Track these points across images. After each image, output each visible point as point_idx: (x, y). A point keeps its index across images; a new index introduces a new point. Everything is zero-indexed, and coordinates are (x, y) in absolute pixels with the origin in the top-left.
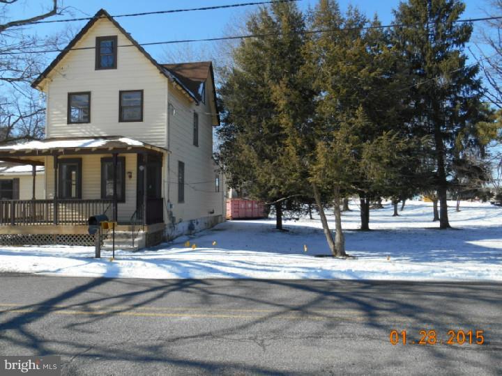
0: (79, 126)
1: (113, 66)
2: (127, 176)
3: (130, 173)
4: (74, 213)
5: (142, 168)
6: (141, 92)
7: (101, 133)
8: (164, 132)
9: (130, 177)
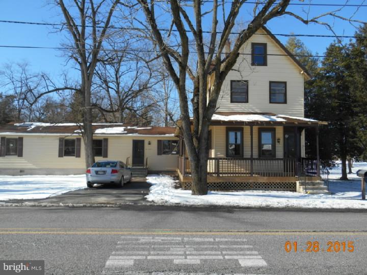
0: (240, 105)
1: (264, 63)
2: (276, 141)
3: (279, 139)
4: (229, 165)
5: (287, 136)
6: (285, 83)
7: (256, 110)
8: (302, 109)
9: (279, 142)
